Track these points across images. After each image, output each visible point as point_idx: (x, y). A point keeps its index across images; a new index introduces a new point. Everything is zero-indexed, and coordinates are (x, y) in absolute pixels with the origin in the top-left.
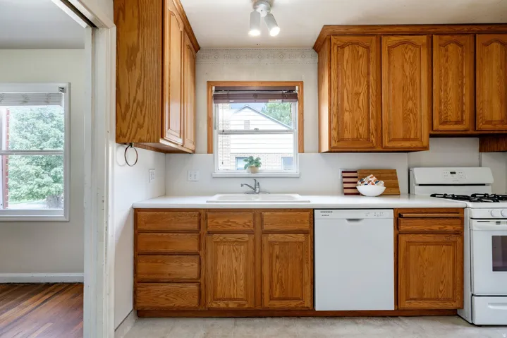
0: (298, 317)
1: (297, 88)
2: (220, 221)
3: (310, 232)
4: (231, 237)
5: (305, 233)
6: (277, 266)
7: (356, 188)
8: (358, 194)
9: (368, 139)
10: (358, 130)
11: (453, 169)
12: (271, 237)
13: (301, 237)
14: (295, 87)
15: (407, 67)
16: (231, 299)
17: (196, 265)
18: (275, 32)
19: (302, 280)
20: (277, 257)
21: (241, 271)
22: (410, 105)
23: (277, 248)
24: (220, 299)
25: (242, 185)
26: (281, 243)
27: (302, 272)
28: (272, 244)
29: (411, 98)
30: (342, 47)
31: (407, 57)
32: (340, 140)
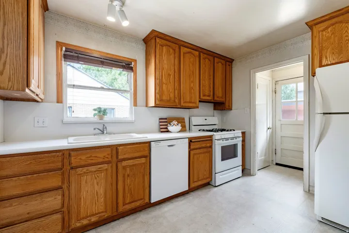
0: (140, 211)
1: (133, 63)
2: (83, 158)
3: (148, 157)
4: (93, 168)
5: (145, 157)
6: (128, 181)
7: (167, 128)
8: (168, 131)
9: (175, 101)
10: (170, 95)
11: (206, 118)
12: (124, 163)
13: (143, 160)
14: (131, 63)
15: (191, 65)
16: (93, 215)
17: (60, 197)
18: (125, 24)
19: (144, 186)
20: (128, 176)
21: (102, 191)
22: (192, 85)
23: (128, 169)
24: (83, 218)
25: (95, 129)
26: (130, 166)
27: (144, 182)
28: (124, 168)
29: (192, 82)
30: (162, 46)
31: (191, 60)
32: (161, 100)
